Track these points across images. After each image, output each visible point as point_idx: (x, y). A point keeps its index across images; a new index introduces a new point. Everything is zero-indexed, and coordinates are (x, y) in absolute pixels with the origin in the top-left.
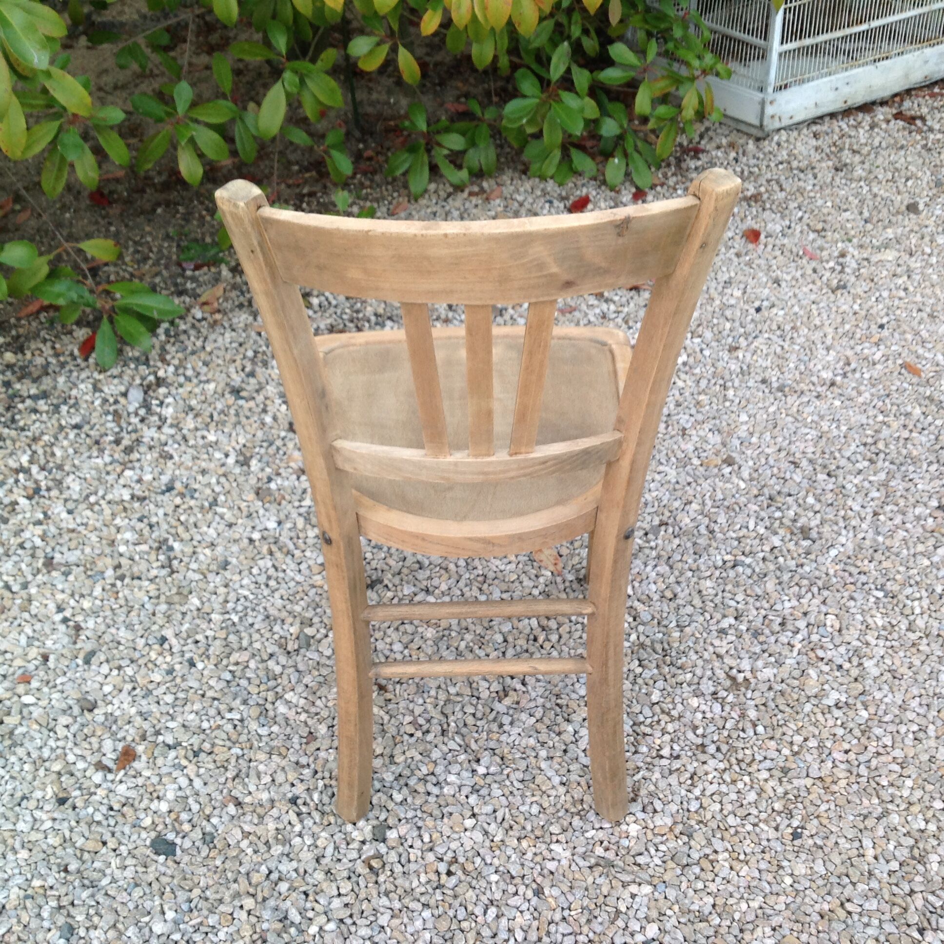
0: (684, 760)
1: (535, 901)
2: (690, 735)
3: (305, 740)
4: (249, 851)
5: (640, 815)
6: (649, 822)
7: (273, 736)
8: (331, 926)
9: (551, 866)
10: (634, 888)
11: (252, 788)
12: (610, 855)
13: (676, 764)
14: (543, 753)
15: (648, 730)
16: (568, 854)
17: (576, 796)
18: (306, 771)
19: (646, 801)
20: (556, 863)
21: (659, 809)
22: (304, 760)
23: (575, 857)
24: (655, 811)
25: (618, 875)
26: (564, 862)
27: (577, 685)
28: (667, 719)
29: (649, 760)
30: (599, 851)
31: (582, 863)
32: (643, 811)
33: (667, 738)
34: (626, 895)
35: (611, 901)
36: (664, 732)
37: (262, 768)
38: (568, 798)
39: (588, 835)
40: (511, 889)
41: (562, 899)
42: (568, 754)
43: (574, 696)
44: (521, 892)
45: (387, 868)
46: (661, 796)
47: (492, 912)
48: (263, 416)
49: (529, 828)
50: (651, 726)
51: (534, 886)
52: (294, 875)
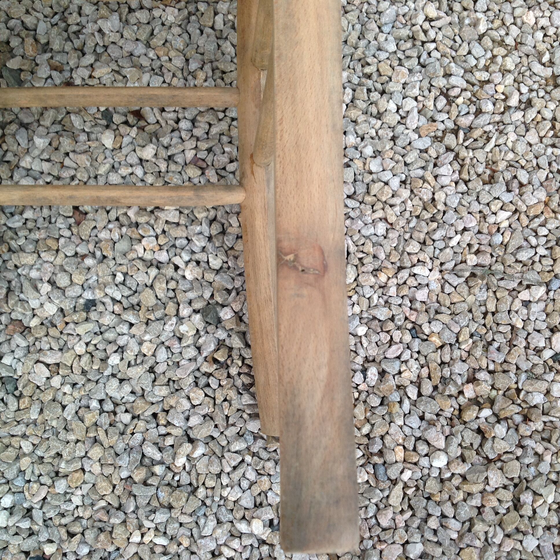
0: (538, 103)
1: (416, 345)
2: (537, 68)
3: (72, 221)
4: (67, 389)
5: (507, 197)
6: (520, 203)
7: (30, 225)
8: (200, 450)
9: (421, 295)
10: (525, 295)
11: (34, 303)
12: (486, 260)
13: (531, 114)
14: (369, 151)
15: (484, 76)
16: (436, 275)
17: (425, 198)
18: (89, 262)
19: (508, 176)
20: (426, 290)
21: (525, 181)
22: (82, 250)
23: (446, 277)
24: (521, 185)
25: (502, 283)
26: (435, 286)
27: (382, 37)
28: (502, 51)
29: (497, 118)
30: (472, 260)
31: (455, 281)
32: (509, 191)
33: (510, 79)
34: (517, 305)
35: (503, 317)
36: (504, 72)
37: (34, 274)
38: (416, 201)
39: (453, 243)
40: (385, 338)
41: (447, 333)
42: (399, 142)
43: (383, 56)
44: (396, 339)
45: (235, 354)
46: (523, 162)
47: (373, 372)
49: (382, 256)
50: (486, 68)
51: (410, 326)
52: (132, 398)
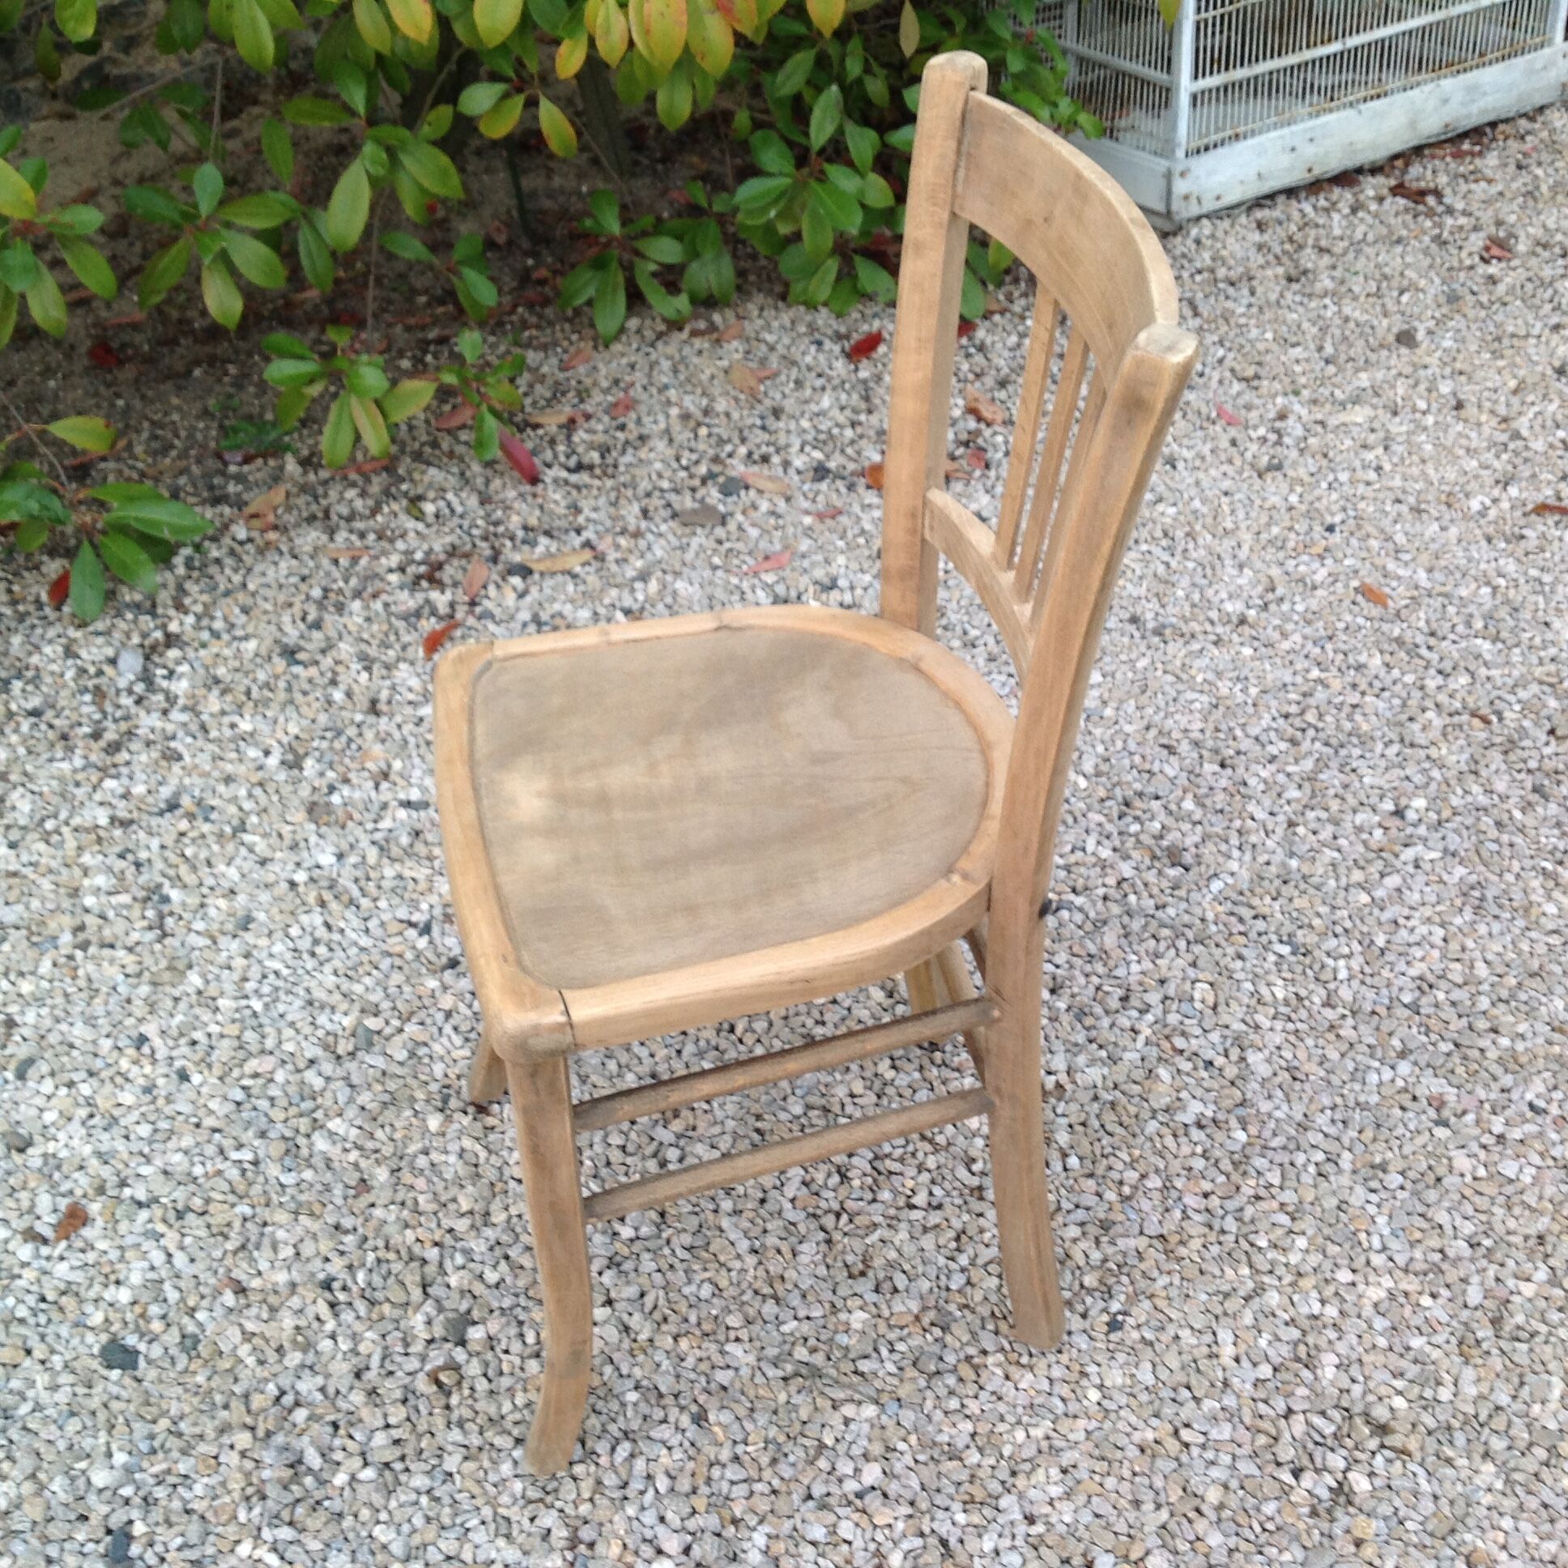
0: (949, 1209)
1: (692, 1431)
2: (962, 1172)
3: (352, 1192)
4: (250, 1361)
5: (871, 1297)
6: (884, 1306)
7: (304, 1186)
8: (368, 1474)
9: (723, 1377)
10: (848, 1410)
11: (264, 1265)
12: (818, 1359)
13: (935, 1218)
14: (727, 1205)
15: (895, 1166)
16: (751, 1359)
17: (771, 1269)
18: (349, 1239)
19: (881, 1275)
20: (731, 1373)
21: (900, 1286)
22: (347, 1223)
23: (763, 1364)
24: (896, 1290)
25: (827, 1390)
26: (745, 1372)
27: (792, 1099)
28: (928, 1147)
29: (892, 1212)
30: (801, 1353)
31: (771, 1372)
32: (877, 1291)
33: (925, 1177)
34: (836, 1419)
35: (812, 1430)
36: (921, 1168)
37: (281, 1234)
38: (761, 1272)
39: (785, 1328)
40: (658, 1414)
41: (736, 1427)
42: (767, 1206)
43: (783, 1116)
44: (672, 1419)
45: (465, 1385)
46: (907, 1267)
47: (624, 1449)
48: (330, 690)
49: (693, 1319)
50: (901, 1160)
51: (694, 1408)
52: (319, 1396)
